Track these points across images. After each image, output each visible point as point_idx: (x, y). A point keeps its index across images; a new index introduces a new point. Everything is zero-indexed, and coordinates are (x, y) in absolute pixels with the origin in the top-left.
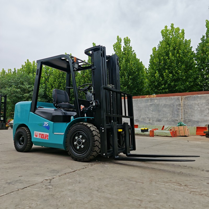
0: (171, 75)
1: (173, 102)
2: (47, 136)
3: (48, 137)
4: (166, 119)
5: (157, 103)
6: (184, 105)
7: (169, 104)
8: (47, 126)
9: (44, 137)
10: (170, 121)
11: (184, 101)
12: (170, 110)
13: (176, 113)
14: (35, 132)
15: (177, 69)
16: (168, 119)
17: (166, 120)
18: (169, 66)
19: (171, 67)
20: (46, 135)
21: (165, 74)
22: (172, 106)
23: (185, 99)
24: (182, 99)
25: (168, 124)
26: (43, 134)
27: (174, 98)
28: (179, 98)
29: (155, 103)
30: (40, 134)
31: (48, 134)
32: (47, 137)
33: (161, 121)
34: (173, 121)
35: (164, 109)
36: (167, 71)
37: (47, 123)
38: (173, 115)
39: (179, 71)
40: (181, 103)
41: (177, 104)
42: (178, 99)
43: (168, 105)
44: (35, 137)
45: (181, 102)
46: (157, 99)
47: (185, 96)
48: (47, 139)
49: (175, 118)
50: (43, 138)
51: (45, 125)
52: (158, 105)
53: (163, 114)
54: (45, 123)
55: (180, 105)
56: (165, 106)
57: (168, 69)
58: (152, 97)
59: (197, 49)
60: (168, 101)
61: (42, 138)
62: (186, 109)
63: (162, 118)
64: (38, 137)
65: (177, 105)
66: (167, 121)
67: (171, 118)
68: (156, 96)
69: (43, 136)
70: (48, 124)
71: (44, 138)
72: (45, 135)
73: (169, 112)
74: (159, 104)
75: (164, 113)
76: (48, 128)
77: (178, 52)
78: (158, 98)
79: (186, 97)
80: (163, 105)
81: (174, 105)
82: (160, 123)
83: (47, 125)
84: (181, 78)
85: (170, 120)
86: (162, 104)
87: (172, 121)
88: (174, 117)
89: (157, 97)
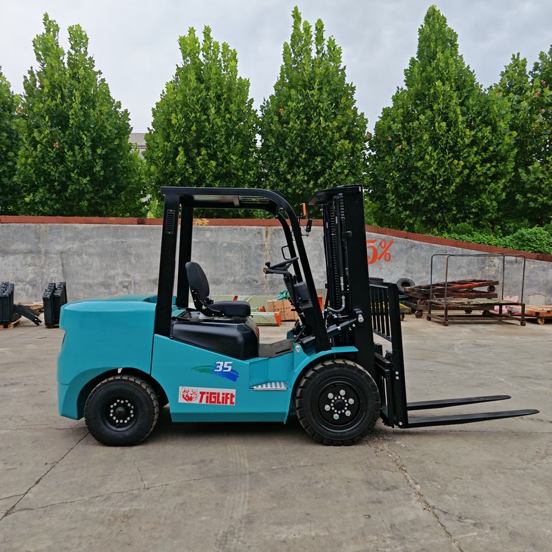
0: (214, 163)
1: (248, 238)
2: (229, 396)
3: (234, 400)
4: (233, 278)
5: (210, 240)
6: (272, 246)
7: (239, 242)
8: (229, 370)
9: (221, 400)
10: (240, 284)
11: (271, 239)
12: (242, 257)
13: (254, 264)
14: (181, 389)
15: (226, 151)
16: (238, 278)
17: (231, 279)
18: (209, 140)
19: (214, 142)
20: (227, 394)
21: (200, 160)
22: (246, 247)
23: (274, 234)
24: (267, 232)
25: (235, 289)
26: (212, 394)
27: (251, 231)
28: (261, 230)
29: (206, 240)
30: (202, 393)
31: (233, 391)
32: (229, 400)
33: (221, 283)
34: (248, 283)
35: (228, 254)
36: (204, 152)
37: (228, 365)
38: (247, 268)
39: (232, 156)
40: (266, 243)
41: (257, 243)
42: (259, 233)
43: (236, 245)
44: (181, 400)
45: (264, 239)
46: (211, 230)
47: (274, 228)
48: (232, 403)
49: (253, 277)
50: (214, 402)
51: (220, 370)
52: (213, 245)
53: (226, 266)
54: (222, 363)
55: (263, 246)
56: (230, 247)
57: (207, 147)
58: (198, 224)
59: (262, 107)
60: (237, 236)
61: (211, 402)
62: (275, 255)
63: (223, 275)
64: (196, 401)
65: (256, 247)
66: (234, 282)
67: (244, 275)
68: (208, 221)
69: (215, 397)
70: (230, 368)
71: (219, 402)
72: (223, 394)
73: (239, 263)
74: (216, 243)
75: (228, 264)
76: (232, 376)
77: (227, 109)
78: (213, 227)
79: (275, 230)
80: (226, 244)
81: (250, 247)
82: (217, 287)
83: (227, 369)
84: (234, 174)
85: (240, 281)
86: (223, 243)
87: (245, 283)
88: (250, 273)
89: (210, 224)
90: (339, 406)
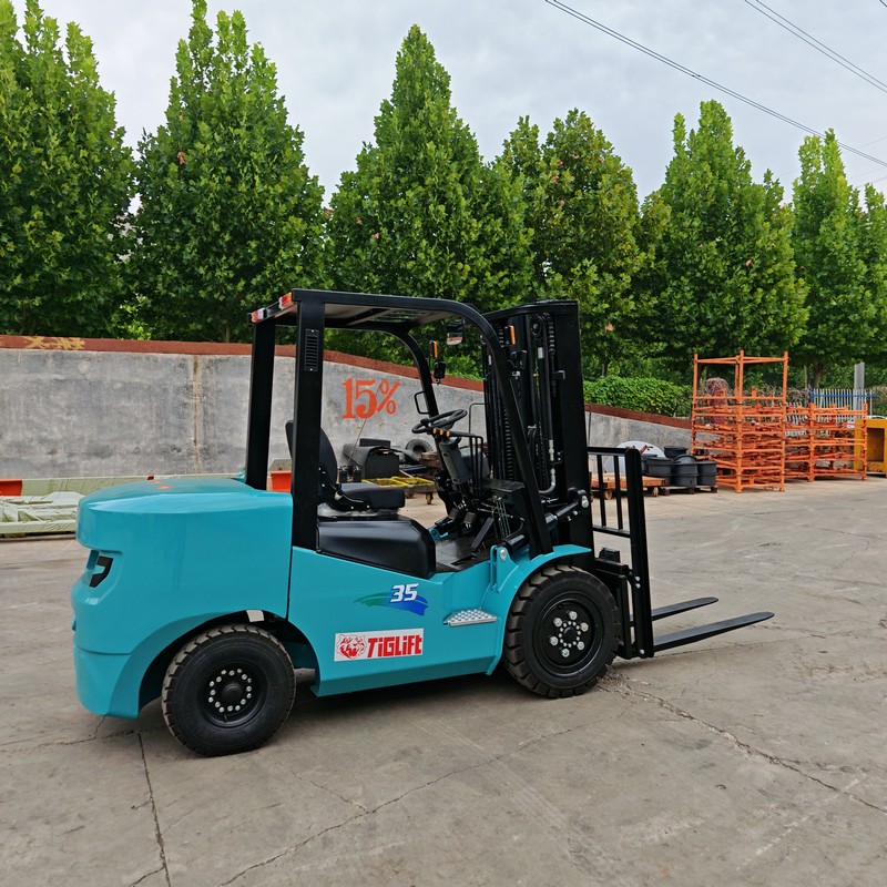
0: (58, 236)
1: (160, 375)
2: (414, 641)
3: (421, 644)
4: (136, 446)
5: (89, 376)
6: (205, 389)
7: (144, 381)
8: (413, 598)
9: (401, 649)
10: (148, 454)
11: (204, 376)
12: (151, 408)
13: (173, 419)
14: (339, 638)
15: (83, 217)
16: (143, 444)
17: (132, 447)
18: (47, 192)
19: (58, 199)
20: (411, 637)
21: (31, 228)
22: (158, 390)
23: (208, 367)
24: (196, 365)
25: (139, 463)
26: (387, 639)
27: (166, 362)
28: (184, 360)
29: (79, 377)
30: (372, 641)
31: (419, 632)
32: (413, 648)
33: (110, 455)
34: (164, 453)
35: (123, 403)
36: (37, 213)
37: (412, 589)
38: (161, 427)
39: (95, 226)
40: (194, 384)
41: (179, 384)
42: (181, 365)
43: (140, 386)
44: (339, 657)
45: (192, 377)
46: (90, 359)
47: (208, 357)
48: (418, 651)
49: (171, 442)
50: (391, 654)
51: (400, 599)
52: (95, 385)
53: (121, 424)
54: (402, 587)
55: (189, 388)
56: (128, 390)
57: (43, 206)
58: (63, 348)
59: (142, 146)
60: (140, 370)
61: (386, 654)
62: (211, 404)
63: (115, 439)
64: (362, 656)
65: (177, 390)
66: (137, 452)
67: (155, 439)
68: (83, 343)
69: (391, 645)
70: (415, 593)
71: (398, 653)
72: (405, 638)
73: (144, 418)
74: (100, 382)
75: (124, 420)
76: (418, 607)
77: (82, 143)
78: (95, 353)
79: (210, 361)
80: (119, 385)
81: (165, 390)
82: (104, 462)
83: (410, 596)
84: (97, 258)
85: (149, 450)
86: (113, 382)
87: (157, 453)
88: (166, 436)
89: (86, 348)
90: (570, 636)
